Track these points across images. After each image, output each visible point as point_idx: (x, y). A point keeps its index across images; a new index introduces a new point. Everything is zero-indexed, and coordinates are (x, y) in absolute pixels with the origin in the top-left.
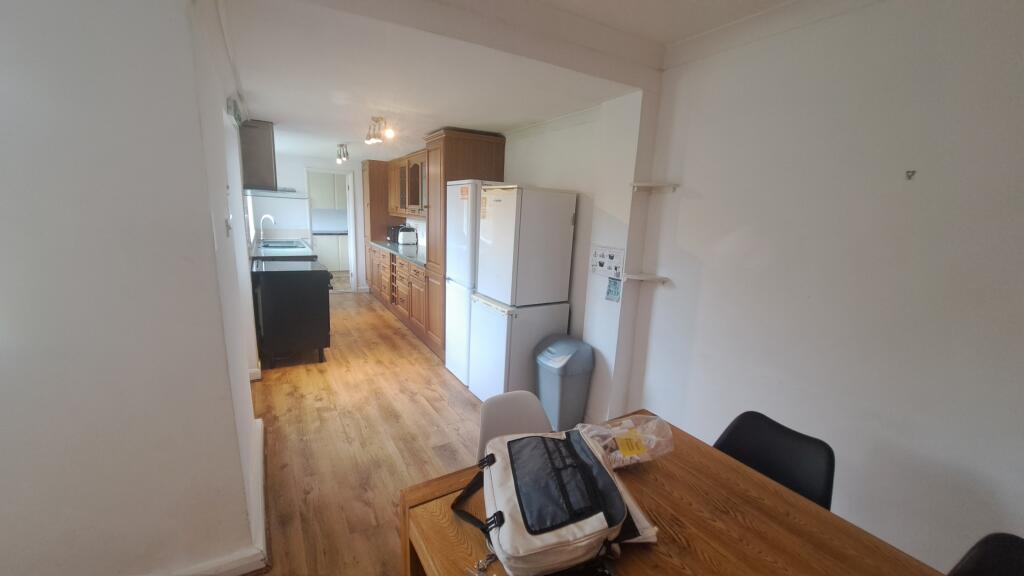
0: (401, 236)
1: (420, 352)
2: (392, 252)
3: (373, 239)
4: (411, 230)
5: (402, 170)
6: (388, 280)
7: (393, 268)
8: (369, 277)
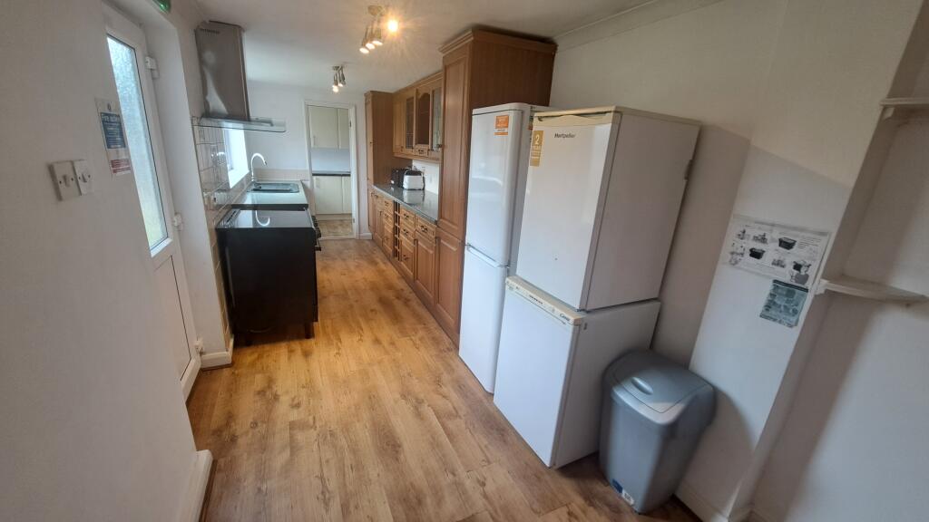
0: (406, 178)
1: (426, 328)
2: (396, 200)
3: (375, 184)
4: (417, 173)
5: (409, 101)
6: (390, 231)
7: (396, 219)
8: (371, 224)
